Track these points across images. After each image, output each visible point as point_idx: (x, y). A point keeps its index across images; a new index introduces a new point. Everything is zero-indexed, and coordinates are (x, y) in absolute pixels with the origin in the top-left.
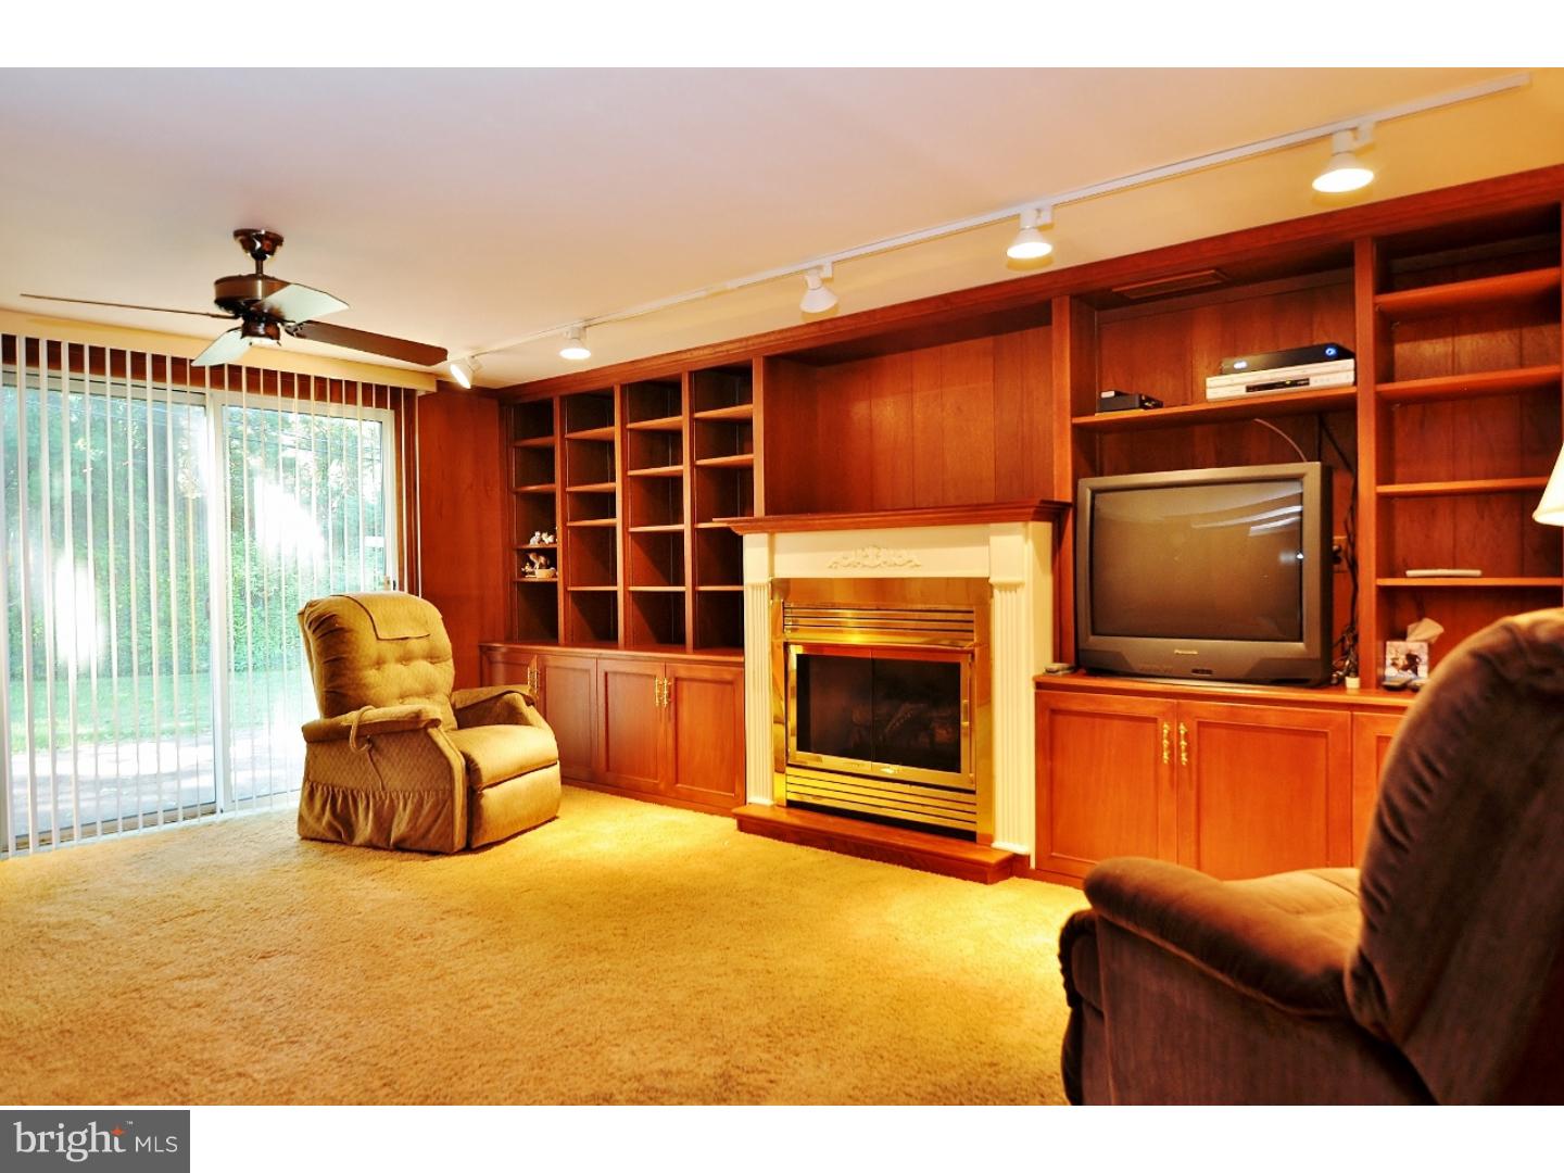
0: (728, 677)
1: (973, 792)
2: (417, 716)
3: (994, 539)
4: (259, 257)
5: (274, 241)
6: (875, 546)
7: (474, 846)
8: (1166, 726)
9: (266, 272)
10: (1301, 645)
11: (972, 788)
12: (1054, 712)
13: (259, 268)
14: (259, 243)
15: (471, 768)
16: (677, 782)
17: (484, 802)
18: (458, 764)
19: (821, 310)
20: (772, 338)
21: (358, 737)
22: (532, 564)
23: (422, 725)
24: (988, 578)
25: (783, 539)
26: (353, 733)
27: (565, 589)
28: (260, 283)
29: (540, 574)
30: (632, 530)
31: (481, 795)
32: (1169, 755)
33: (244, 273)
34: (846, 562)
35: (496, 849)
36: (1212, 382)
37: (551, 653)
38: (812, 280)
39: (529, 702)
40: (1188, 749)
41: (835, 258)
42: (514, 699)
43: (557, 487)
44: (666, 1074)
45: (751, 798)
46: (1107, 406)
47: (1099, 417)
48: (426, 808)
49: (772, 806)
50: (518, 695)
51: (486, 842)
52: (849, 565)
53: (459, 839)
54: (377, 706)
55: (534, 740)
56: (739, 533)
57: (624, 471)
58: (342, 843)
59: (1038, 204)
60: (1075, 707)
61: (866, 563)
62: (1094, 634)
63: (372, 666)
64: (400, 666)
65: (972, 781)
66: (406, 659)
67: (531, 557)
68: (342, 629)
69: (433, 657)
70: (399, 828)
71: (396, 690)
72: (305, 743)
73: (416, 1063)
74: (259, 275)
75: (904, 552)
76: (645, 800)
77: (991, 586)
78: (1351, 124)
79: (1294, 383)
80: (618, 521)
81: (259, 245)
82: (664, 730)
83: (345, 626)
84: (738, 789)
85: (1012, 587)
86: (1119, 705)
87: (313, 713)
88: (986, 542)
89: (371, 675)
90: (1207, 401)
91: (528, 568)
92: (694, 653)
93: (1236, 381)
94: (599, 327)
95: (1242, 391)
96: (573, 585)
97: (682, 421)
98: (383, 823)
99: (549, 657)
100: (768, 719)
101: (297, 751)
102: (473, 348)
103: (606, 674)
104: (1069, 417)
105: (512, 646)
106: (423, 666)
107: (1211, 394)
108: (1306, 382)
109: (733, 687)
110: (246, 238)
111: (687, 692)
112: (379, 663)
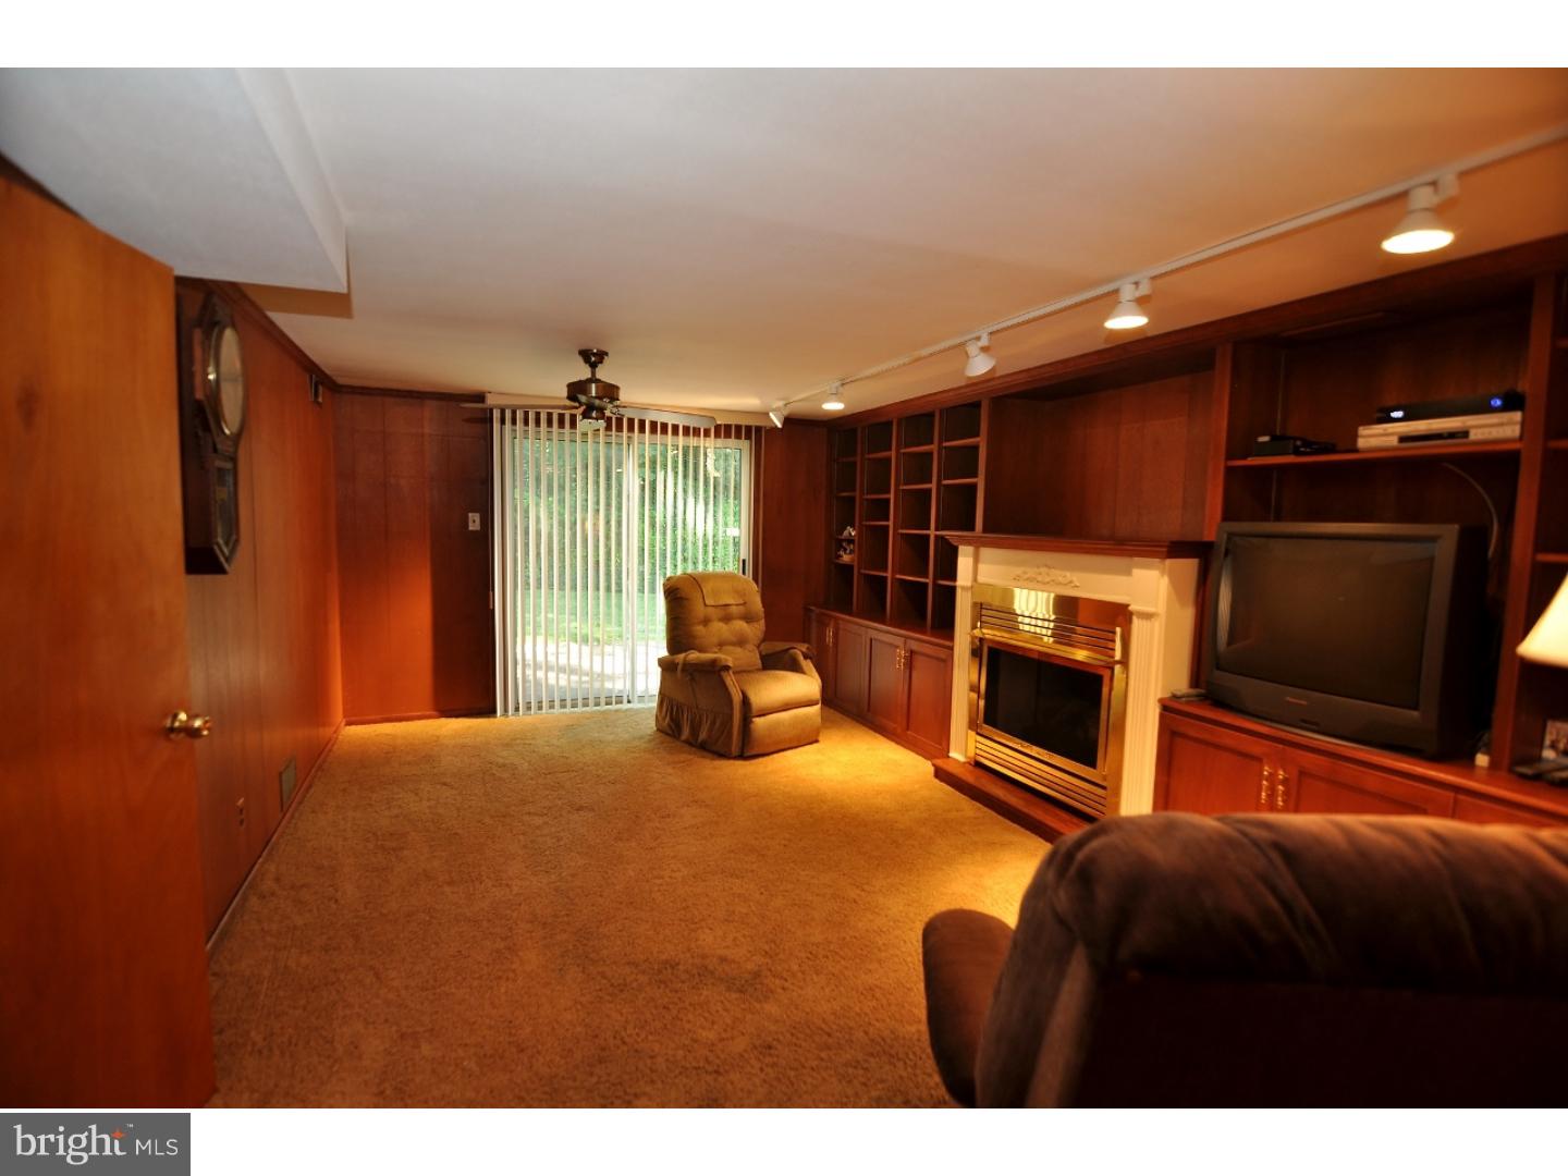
0: (943, 656)
1: (1104, 788)
2: (714, 662)
3: (1137, 572)
4: (593, 366)
5: (601, 355)
6: (1046, 566)
7: (746, 755)
8: (1266, 768)
9: (598, 377)
10: (1415, 714)
11: (1104, 784)
12: (1174, 734)
13: (593, 373)
14: (593, 358)
15: (746, 701)
16: (908, 729)
17: (752, 726)
18: (737, 698)
19: (984, 371)
20: (950, 394)
21: (683, 670)
22: (845, 550)
23: (717, 668)
24: (1128, 605)
25: (986, 552)
26: (680, 667)
27: (859, 572)
28: (593, 385)
29: (846, 558)
30: (901, 531)
31: (751, 722)
32: (1268, 795)
33: (584, 378)
34: (1026, 576)
35: (761, 760)
36: (1363, 431)
37: (843, 619)
38: (973, 349)
39: (806, 657)
40: (1286, 793)
41: (990, 330)
42: (796, 654)
43: (857, 494)
44: (723, 959)
45: (953, 754)
46: (1263, 450)
47: (1252, 461)
48: (718, 724)
49: (964, 763)
50: (799, 651)
51: (754, 753)
52: (1027, 579)
53: (735, 749)
54: (700, 651)
55: (805, 684)
56: (956, 544)
57: (897, 485)
58: (675, 737)
59: (1134, 278)
60: (1192, 733)
61: (1040, 579)
62: (1218, 668)
63: (699, 623)
64: (721, 624)
65: (1105, 778)
66: (727, 619)
67: (844, 544)
68: (681, 598)
69: (748, 618)
70: (703, 736)
71: (715, 640)
72: (659, 670)
73: (593, 905)
74: (593, 380)
75: (1068, 574)
76: (888, 738)
77: (1131, 614)
78: (1429, 177)
79: (1452, 435)
80: (891, 523)
81: (593, 359)
82: (902, 688)
83: (683, 595)
84: (944, 744)
85: (1148, 616)
86: (1228, 738)
87: (664, 653)
88: (1128, 573)
89: (699, 629)
90: (1356, 450)
91: (841, 553)
92: (933, 635)
93: (1390, 431)
94: (853, 384)
95: (1394, 441)
96: (865, 569)
97: (934, 447)
98: (695, 731)
99: (840, 622)
100: (966, 687)
101: (656, 674)
102: (783, 399)
103: (871, 640)
104: (1223, 457)
105: (823, 611)
106: (740, 625)
107: (1362, 443)
108: (1465, 434)
109: (947, 663)
110: (586, 355)
111: (919, 662)
112: (706, 621)
